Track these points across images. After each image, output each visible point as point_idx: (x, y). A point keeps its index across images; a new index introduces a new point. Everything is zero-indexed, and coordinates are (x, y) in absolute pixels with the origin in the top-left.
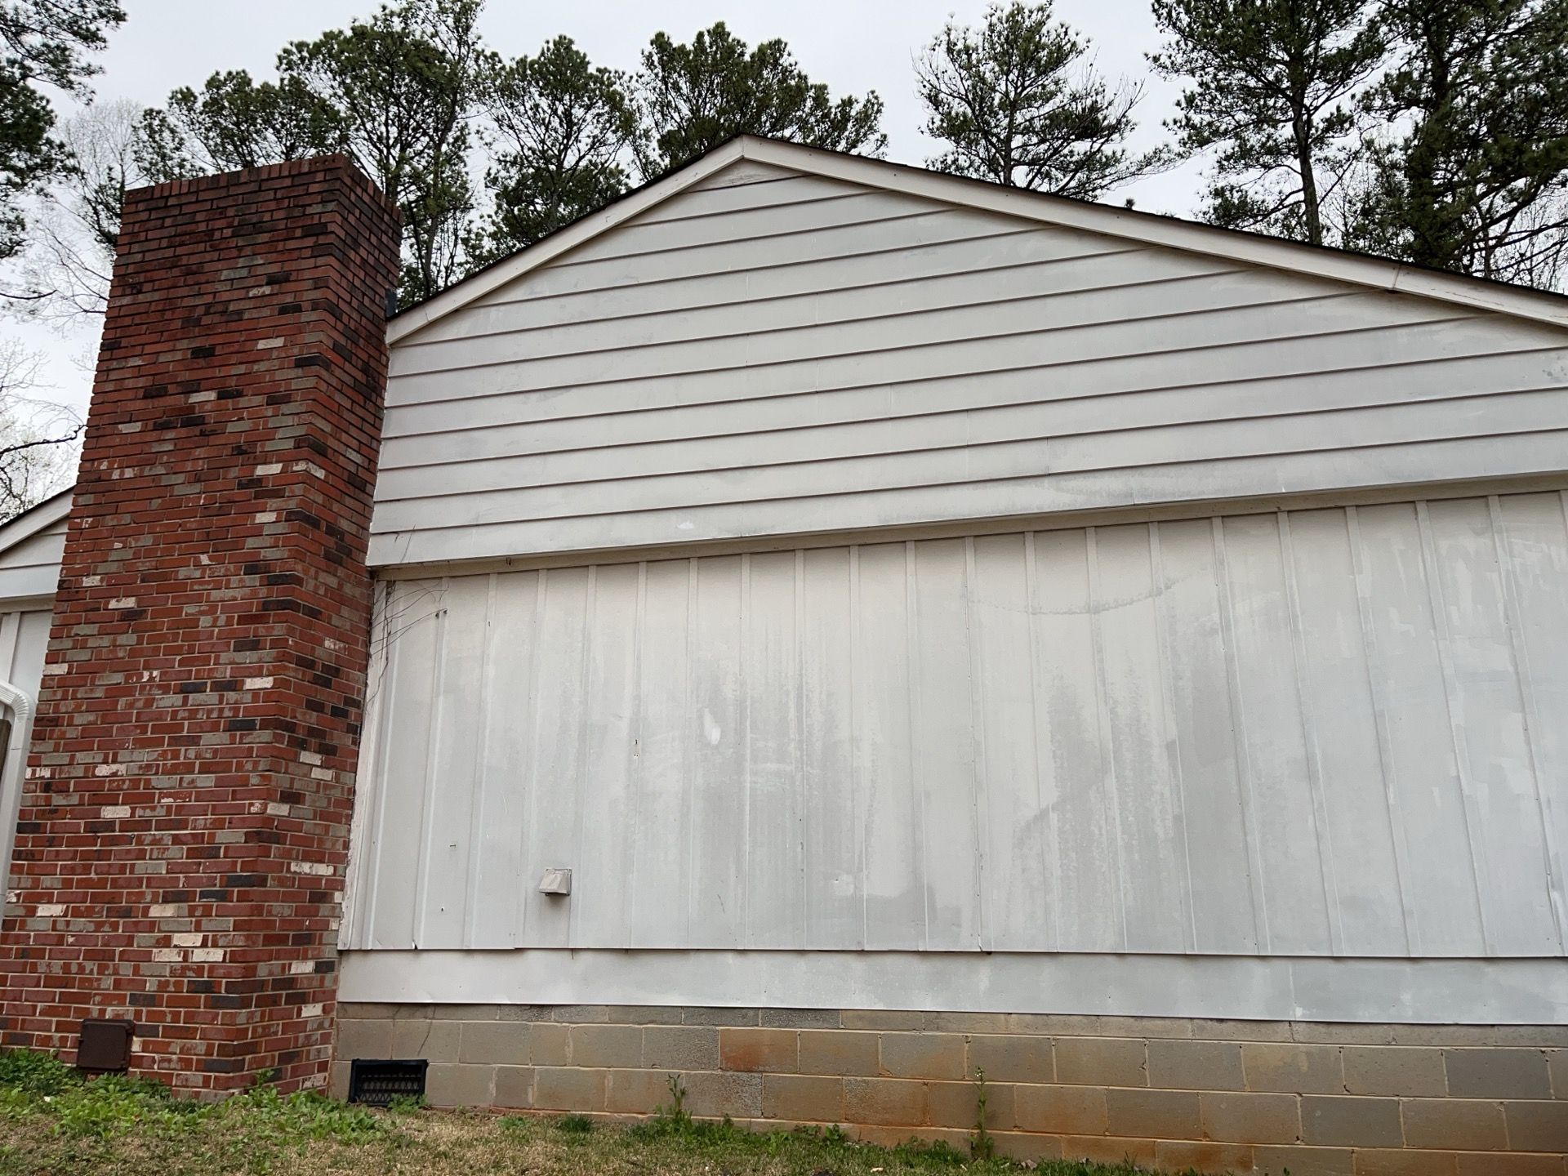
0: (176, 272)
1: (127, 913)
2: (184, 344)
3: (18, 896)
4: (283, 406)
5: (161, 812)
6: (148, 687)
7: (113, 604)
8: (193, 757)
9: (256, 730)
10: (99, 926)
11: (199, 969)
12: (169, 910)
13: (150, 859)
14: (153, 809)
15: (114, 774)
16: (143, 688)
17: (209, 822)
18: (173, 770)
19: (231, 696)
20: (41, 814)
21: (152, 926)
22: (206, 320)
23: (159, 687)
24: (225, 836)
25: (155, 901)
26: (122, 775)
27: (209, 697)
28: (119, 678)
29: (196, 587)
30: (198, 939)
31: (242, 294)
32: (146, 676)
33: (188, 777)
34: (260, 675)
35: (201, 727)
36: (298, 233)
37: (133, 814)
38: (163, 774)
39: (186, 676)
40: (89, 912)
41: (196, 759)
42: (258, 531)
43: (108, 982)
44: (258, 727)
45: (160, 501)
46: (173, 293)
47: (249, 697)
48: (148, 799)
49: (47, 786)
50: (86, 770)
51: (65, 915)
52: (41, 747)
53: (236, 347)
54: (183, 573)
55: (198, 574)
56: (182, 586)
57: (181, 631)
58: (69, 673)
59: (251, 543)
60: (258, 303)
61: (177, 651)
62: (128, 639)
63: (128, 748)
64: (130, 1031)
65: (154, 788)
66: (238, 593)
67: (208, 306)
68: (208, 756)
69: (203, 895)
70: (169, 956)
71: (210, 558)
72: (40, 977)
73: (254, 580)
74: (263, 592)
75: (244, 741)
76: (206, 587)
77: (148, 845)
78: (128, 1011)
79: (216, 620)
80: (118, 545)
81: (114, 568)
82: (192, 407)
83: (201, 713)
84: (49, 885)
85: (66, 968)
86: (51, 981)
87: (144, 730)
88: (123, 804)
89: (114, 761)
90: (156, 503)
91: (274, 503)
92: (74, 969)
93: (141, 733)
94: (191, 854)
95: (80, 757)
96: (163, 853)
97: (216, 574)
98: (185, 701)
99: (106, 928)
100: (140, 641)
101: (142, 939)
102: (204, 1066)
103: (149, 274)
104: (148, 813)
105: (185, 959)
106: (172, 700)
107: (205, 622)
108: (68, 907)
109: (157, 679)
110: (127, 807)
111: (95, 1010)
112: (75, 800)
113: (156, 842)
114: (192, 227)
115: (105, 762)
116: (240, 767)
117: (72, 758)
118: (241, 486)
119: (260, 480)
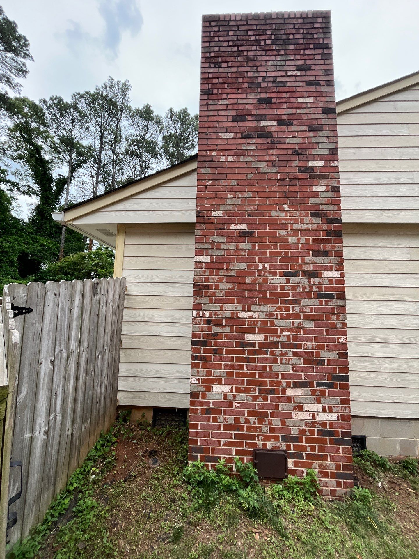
0: (240, 59)
1: (272, 391)
2: (253, 96)
3: (198, 380)
4: (319, 132)
5: (284, 339)
6: (263, 272)
7: (233, 227)
8: (299, 311)
9: (334, 299)
10: (255, 398)
11: (324, 424)
12: (299, 391)
13: (281, 363)
14: (279, 337)
15: (251, 317)
16: (260, 273)
17: (314, 346)
18: (288, 317)
19: (316, 280)
20: (206, 336)
21: (289, 399)
22: (263, 85)
23: (270, 272)
24: (325, 354)
25: (288, 385)
26: (256, 318)
27: (302, 280)
28: (244, 266)
29: (283, 221)
30: (320, 407)
31: (283, 74)
32: (261, 266)
33: (297, 322)
34: (331, 270)
35: (300, 295)
36: (311, 46)
37: (266, 339)
38: (281, 319)
39: (286, 268)
40: (247, 391)
41: (300, 312)
42: (316, 195)
43: (266, 429)
44: (335, 298)
45: (253, 175)
46: (241, 69)
47: (326, 282)
48: (274, 331)
49: (208, 321)
50: (232, 314)
51: (232, 391)
52: (199, 300)
53: (284, 100)
54: (273, 214)
55: (283, 215)
56: (273, 220)
57: (278, 244)
58: (211, 262)
59: (313, 201)
60: (293, 79)
61: (278, 254)
62: (246, 246)
63: (256, 304)
64: (284, 456)
65: (277, 326)
66: (310, 227)
67: (264, 78)
68: (307, 311)
69: (318, 384)
70: (303, 416)
71: (289, 207)
72: (220, 425)
73: (319, 220)
74: (325, 227)
75: (328, 304)
76: (289, 222)
77: (278, 356)
78: (282, 445)
79: (299, 239)
80: (230, 196)
81: (230, 208)
82: (263, 127)
83: (299, 288)
84: (218, 374)
85: (237, 420)
86: (227, 427)
87: (265, 295)
88: (259, 333)
89: (249, 310)
90: (250, 176)
91: (324, 181)
92: (242, 421)
93: (263, 296)
94: (306, 362)
95: (226, 306)
96: (289, 361)
97: (294, 216)
98: (288, 281)
99: (260, 399)
100: (254, 247)
101: (284, 407)
102: (333, 475)
103: (224, 58)
104: (276, 339)
105: (314, 417)
106: (279, 280)
107: (292, 240)
108: (232, 387)
109: (268, 268)
110: (262, 335)
111: (260, 444)
112: (228, 329)
113: (282, 354)
114: (247, 37)
115: (244, 310)
116: (328, 318)
117: (222, 307)
118: (301, 171)
119: (312, 169)
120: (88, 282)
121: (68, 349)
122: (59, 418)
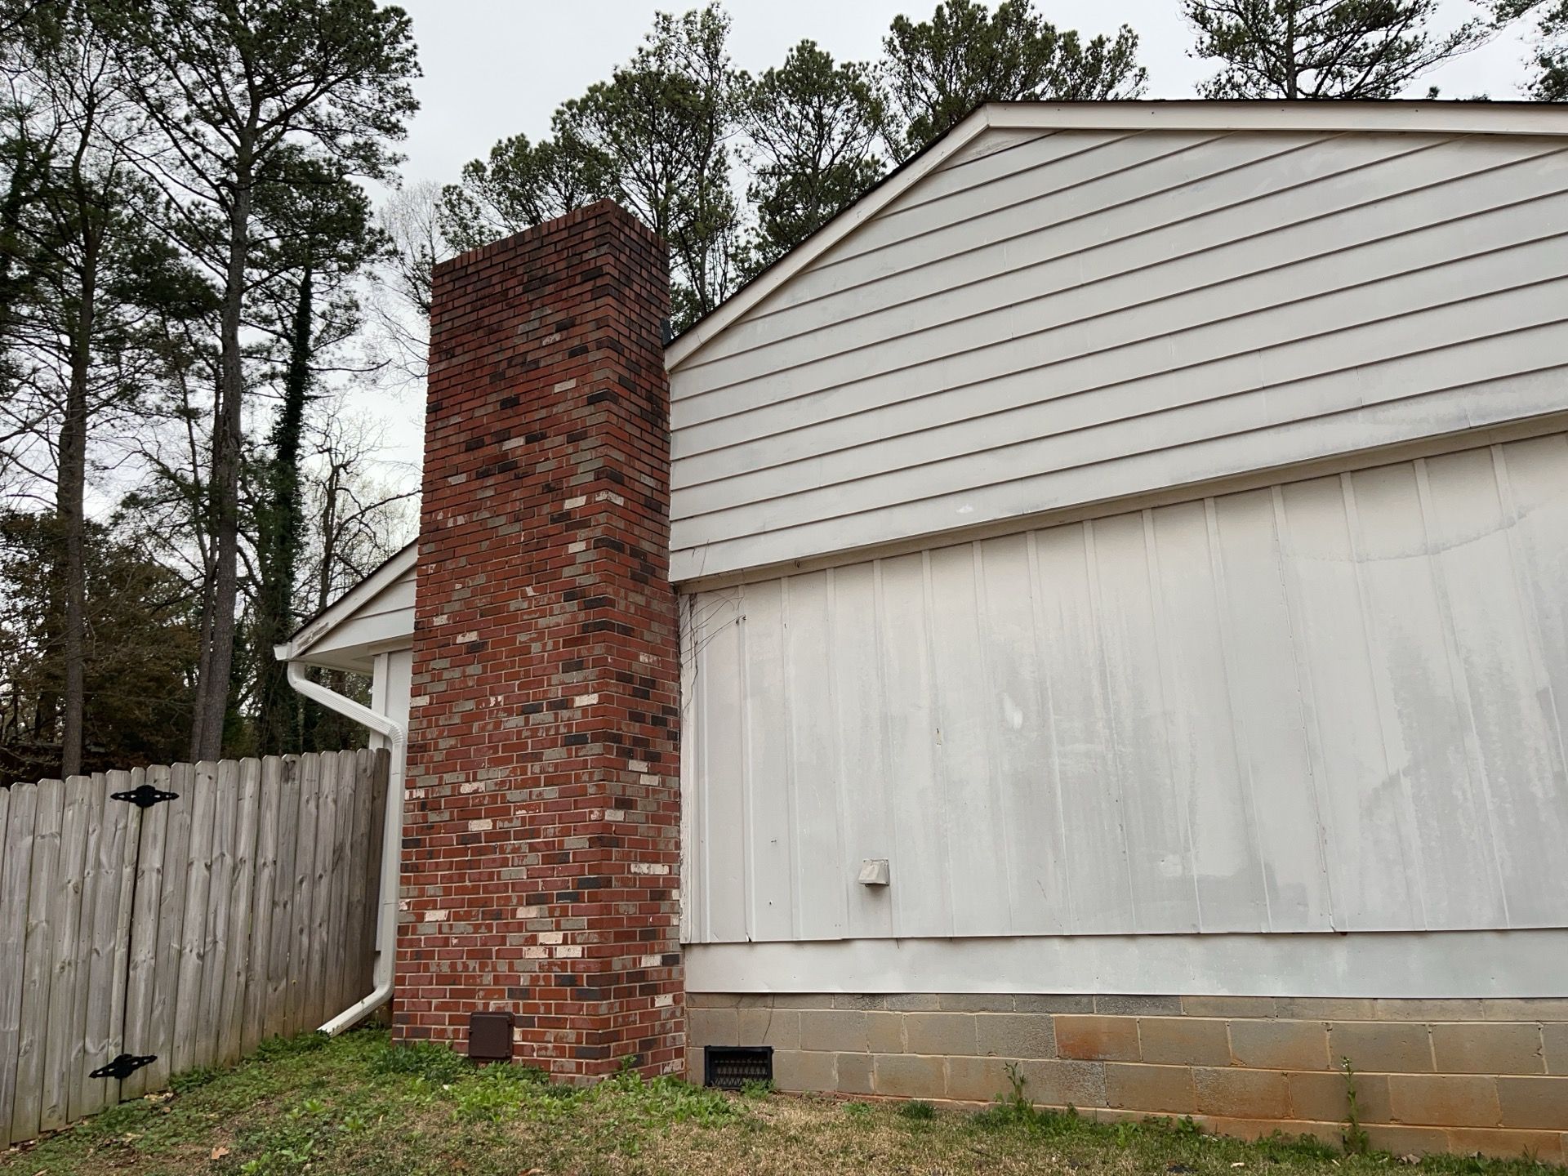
0: (480, 333)
1: (498, 915)
2: (493, 398)
3: (408, 904)
4: (581, 442)
5: (517, 824)
6: (495, 712)
7: (460, 639)
8: (538, 772)
9: (588, 743)
10: (477, 928)
11: (563, 965)
12: (532, 912)
13: (513, 866)
14: (510, 821)
15: (476, 791)
16: (491, 713)
17: (557, 830)
18: (523, 785)
19: (564, 714)
20: (421, 831)
21: (520, 926)
22: (510, 373)
23: (505, 710)
24: (572, 843)
25: (520, 904)
26: (482, 792)
27: (546, 716)
28: (470, 705)
29: (525, 617)
30: (558, 937)
31: (536, 344)
32: (492, 700)
33: (536, 790)
34: (587, 693)
35: (542, 744)
36: (578, 279)
37: (494, 827)
38: (516, 789)
39: (525, 698)
40: (467, 917)
41: (541, 773)
42: (571, 560)
43: (488, 978)
44: (589, 741)
45: (488, 542)
46: (480, 353)
47: (579, 712)
48: (505, 811)
49: (423, 805)
50: (453, 789)
51: (448, 920)
52: (414, 772)
53: (536, 394)
54: (513, 605)
55: (525, 605)
56: (513, 617)
57: (517, 658)
58: (431, 704)
59: (567, 572)
60: (551, 350)
61: (512, 677)
62: (474, 669)
63: (484, 767)
64: (511, 1022)
65: (509, 802)
66: (561, 619)
67: (510, 359)
68: (551, 770)
69: (559, 897)
70: (535, 953)
71: (534, 589)
72: (432, 977)
73: (573, 606)
74: (582, 616)
75: (580, 754)
76: (534, 616)
77: (509, 853)
78: (507, 1004)
79: (545, 645)
80: (458, 586)
81: (457, 606)
82: (505, 454)
83: (541, 731)
84: (432, 893)
85: (453, 967)
86: (442, 979)
87: (496, 750)
88: (486, 818)
89: (475, 780)
90: (485, 545)
91: (582, 533)
92: (460, 967)
93: (494, 753)
94: (546, 859)
95: (448, 778)
96: (523, 860)
97: (541, 603)
98: (527, 721)
99: (483, 929)
100: (485, 670)
101: (514, 938)
102: (577, 1053)
103: (458, 339)
104: (506, 824)
105: (551, 955)
106: (516, 721)
107: (536, 648)
108: (449, 912)
109: (502, 703)
110: (489, 820)
111: (480, 1003)
112: (446, 816)
113: (515, 850)
114: (490, 290)
115: (468, 781)
116: (578, 778)
117: (441, 779)
118: (554, 521)
119: (569, 513)
120: (272, 762)
121: (234, 856)
122: (221, 946)
